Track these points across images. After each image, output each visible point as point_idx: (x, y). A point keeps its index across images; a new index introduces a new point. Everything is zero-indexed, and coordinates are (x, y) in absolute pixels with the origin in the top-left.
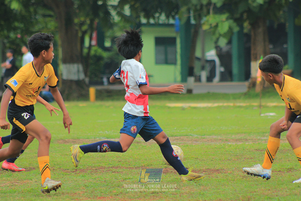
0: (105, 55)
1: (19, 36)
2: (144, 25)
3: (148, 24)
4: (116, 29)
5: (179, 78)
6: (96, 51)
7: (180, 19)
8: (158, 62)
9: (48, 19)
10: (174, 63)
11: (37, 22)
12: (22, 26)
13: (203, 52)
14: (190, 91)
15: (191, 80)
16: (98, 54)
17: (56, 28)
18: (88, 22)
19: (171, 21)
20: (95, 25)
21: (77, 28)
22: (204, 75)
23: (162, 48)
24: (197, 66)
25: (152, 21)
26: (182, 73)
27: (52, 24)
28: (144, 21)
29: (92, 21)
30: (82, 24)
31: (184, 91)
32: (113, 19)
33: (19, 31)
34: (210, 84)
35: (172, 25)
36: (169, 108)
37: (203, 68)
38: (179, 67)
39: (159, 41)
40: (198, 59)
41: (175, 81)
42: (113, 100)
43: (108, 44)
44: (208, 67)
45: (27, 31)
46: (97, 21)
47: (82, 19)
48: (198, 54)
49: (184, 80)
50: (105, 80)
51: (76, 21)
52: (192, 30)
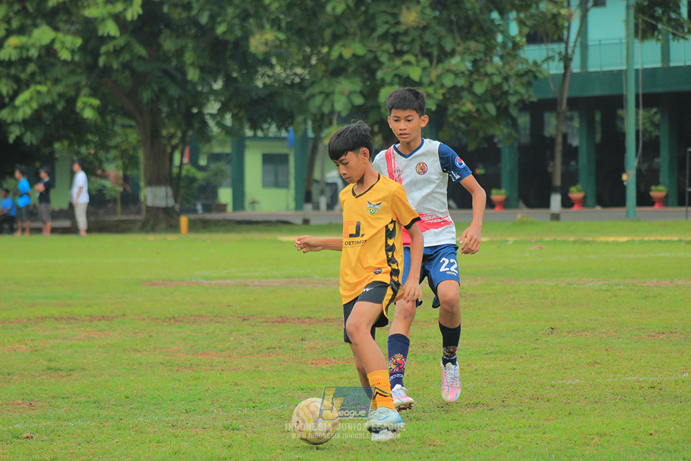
0: (200, 175)
1: (92, 151)
2: (249, 138)
3: (255, 137)
4: (214, 143)
5: (292, 205)
6: (188, 171)
7: (295, 132)
8: (266, 185)
9: (129, 131)
10: (285, 185)
11: (115, 134)
12: (96, 139)
13: (323, 173)
14: (306, 222)
15: (308, 207)
16: (191, 175)
17: (138, 142)
18: (179, 134)
19: (284, 134)
20: (188, 139)
21: (166, 142)
22: (323, 202)
23: (270, 168)
24: (315, 190)
25: (260, 133)
26: (297, 200)
27: (133, 137)
28: (249, 133)
29: (184, 133)
30: (172, 136)
31: (299, 221)
32: (212, 131)
33: (92, 145)
34: (330, 213)
35: (284, 139)
36: (282, 242)
37: (322, 193)
38: (292, 191)
39: (268, 159)
40: (317, 181)
41: (288, 208)
42: (211, 232)
43: (203, 162)
44: (328, 191)
45: (103, 146)
46: (190, 133)
47: (172, 130)
48: (317, 175)
49: (299, 207)
50: (199, 207)
51: (164, 133)
52: (310, 145)
